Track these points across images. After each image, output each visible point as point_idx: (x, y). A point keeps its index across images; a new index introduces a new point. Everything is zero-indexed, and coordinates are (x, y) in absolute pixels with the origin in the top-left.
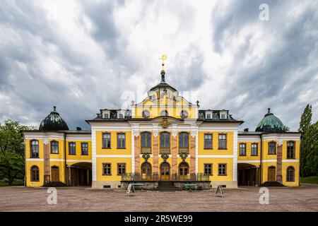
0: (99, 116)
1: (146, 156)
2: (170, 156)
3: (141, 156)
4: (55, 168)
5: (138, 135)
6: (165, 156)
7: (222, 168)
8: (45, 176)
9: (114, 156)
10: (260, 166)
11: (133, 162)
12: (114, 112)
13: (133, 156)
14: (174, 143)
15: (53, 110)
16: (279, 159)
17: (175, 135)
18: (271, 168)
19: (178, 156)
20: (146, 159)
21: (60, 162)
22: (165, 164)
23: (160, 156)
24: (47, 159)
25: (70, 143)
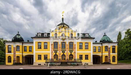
0: (37, 36)
1: (56, 52)
2: (66, 52)
3: (54, 52)
4: (18, 57)
5: (52, 43)
6: (63, 52)
7: (86, 57)
8: (14, 61)
9: (43, 52)
10: (102, 56)
11: (50, 54)
12: (43, 34)
13: (50, 52)
14: (67, 47)
15: (18, 33)
16: (109, 53)
17: (67, 43)
18: (106, 57)
19: (69, 52)
20: (56, 53)
21: (20, 55)
22: (64, 55)
23: (61, 52)
24: (15, 53)
25: (24, 47)
